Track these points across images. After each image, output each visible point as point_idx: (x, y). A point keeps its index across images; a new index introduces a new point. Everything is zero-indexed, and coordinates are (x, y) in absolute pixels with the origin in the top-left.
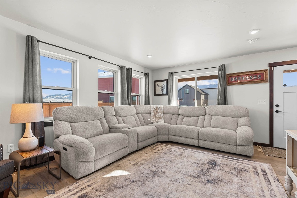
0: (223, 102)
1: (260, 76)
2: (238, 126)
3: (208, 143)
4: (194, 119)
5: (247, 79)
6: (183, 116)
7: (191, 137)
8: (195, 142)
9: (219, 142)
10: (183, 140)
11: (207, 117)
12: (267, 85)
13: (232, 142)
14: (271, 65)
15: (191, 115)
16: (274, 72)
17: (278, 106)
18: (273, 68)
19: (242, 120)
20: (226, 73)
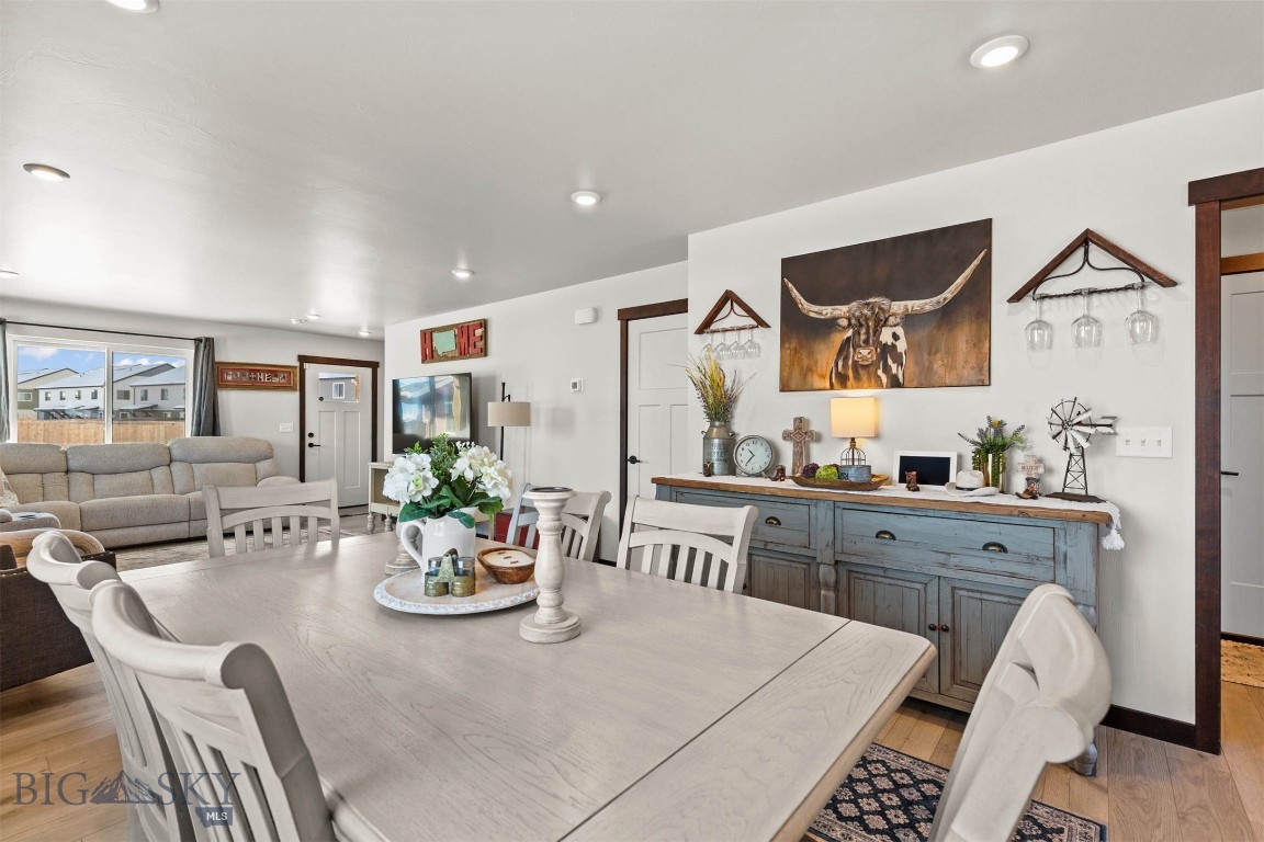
0: (211, 430)
1: (284, 377)
2: (259, 478)
4: (140, 477)
5: (261, 380)
6: (91, 476)
7: (168, 519)
8: (181, 530)
10: (141, 534)
11: (176, 467)
12: (297, 394)
14: (303, 359)
15: (122, 470)
16: (307, 372)
17: (311, 435)
18: (306, 366)
19: (263, 466)
20: (217, 359)
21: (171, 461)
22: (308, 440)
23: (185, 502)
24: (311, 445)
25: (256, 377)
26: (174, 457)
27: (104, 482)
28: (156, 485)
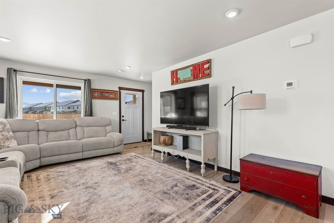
0: (90, 114)
1: (114, 95)
2: (107, 133)
3: (93, 152)
4: (64, 133)
5: (106, 96)
7: (74, 151)
8: (79, 156)
9: (102, 148)
10: (64, 158)
11: (78, 129)
12: (118, 101)
13: (112, 145)
14: (120, 88)
16: (121, 93)
17: (123, 116)
18: (121, 91)
19: (108, 128)
20: (92, 88)
21: (76, 126)
22: (122, 118)
23: (81, 144)
24: (123, 120)
25: (104, 95)
26: (77, 125)
27: (51, 135)
28: (71, 136)
